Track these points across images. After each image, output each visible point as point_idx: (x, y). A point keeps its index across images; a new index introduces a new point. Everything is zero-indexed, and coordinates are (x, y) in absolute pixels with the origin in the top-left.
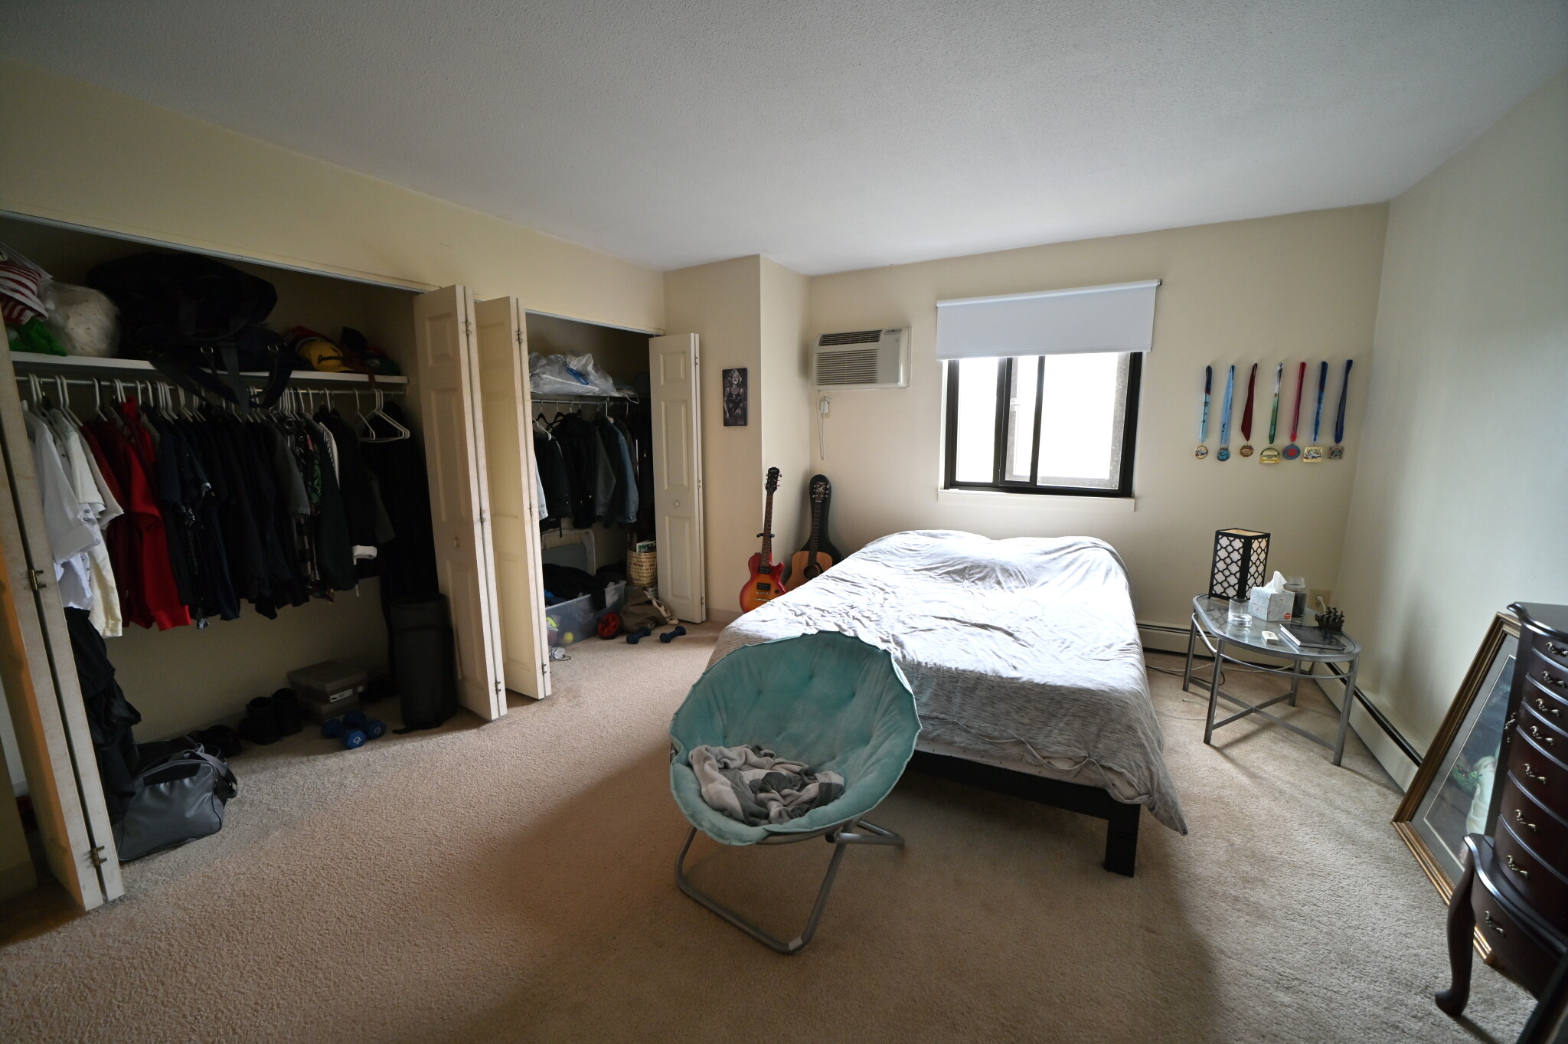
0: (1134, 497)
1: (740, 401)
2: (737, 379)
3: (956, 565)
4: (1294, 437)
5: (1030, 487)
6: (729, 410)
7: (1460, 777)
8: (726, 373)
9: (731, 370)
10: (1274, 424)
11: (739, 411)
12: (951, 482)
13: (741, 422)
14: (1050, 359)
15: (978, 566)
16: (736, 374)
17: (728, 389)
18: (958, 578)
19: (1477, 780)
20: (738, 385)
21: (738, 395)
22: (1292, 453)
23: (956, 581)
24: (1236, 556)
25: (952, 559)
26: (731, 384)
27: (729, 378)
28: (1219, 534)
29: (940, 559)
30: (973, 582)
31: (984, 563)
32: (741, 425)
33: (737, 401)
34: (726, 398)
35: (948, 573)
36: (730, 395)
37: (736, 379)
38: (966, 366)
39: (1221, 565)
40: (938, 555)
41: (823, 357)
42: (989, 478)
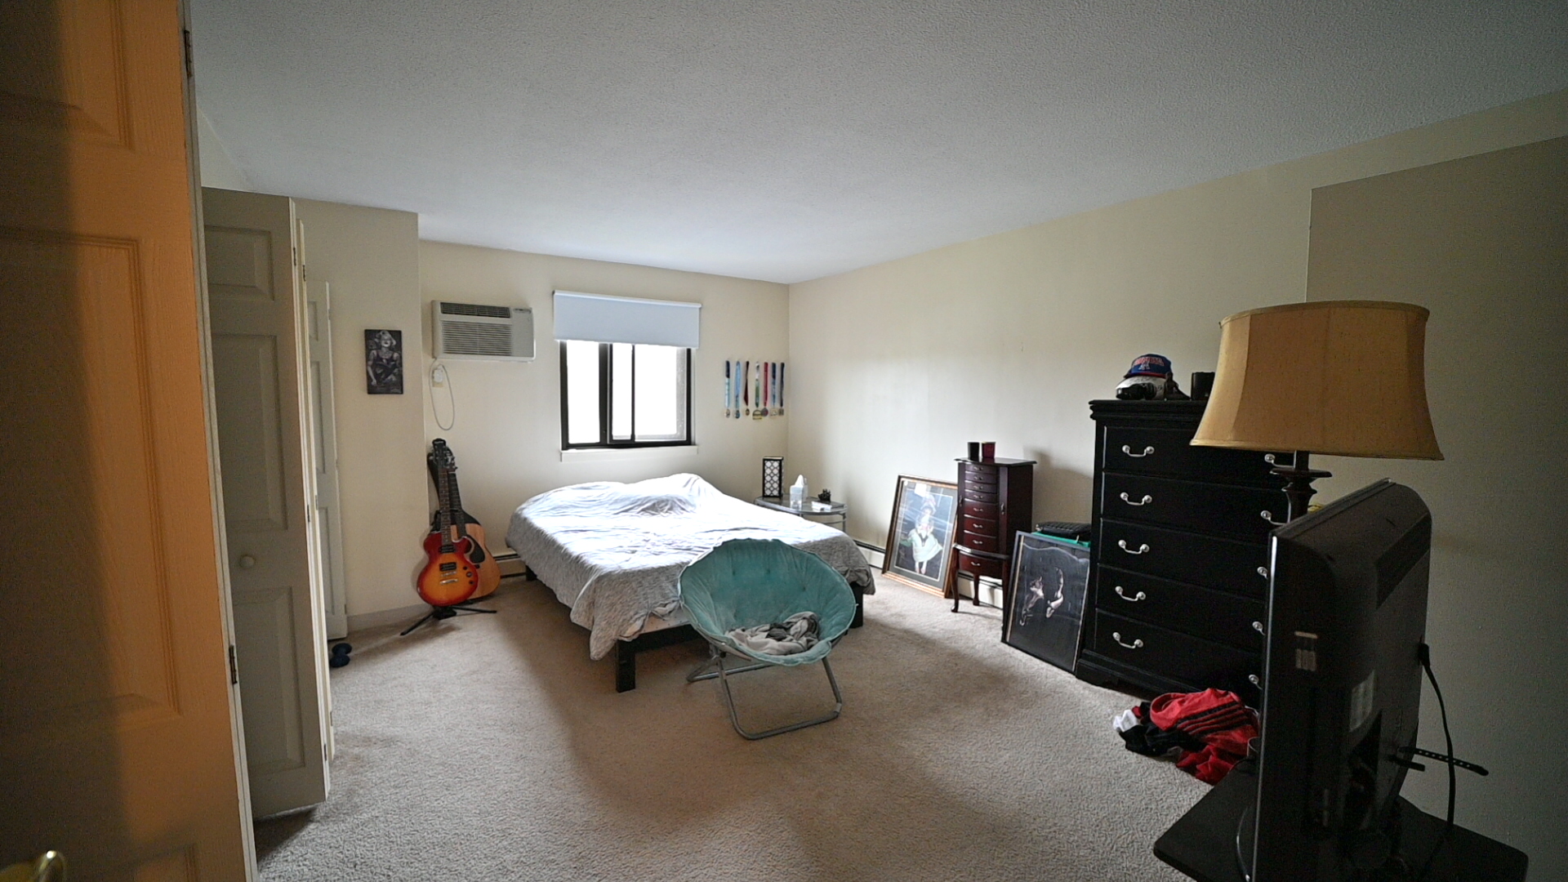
0: (694, 444)
1: (395, 366)
2: (389, 342)
3: (647, 503)
4: (765, 404)
5: (630, 444)
6: (377, 376)
7: (904, 543)
8: (371, 335)
9: (380, 331)
10: (757, 396)
11: (392, 377)
12: (566, 446)
13: (396, 390)
14: (637, 346)
15: (663, 501)
16: (387, 336)
17: (375, 352)
18: (653, 512)
19: (912, 540)
20: (390, 348)
21: (391, 359)
22: (765, 413)
23: (653, 514)
24: (776, 471)
25: (639, 500)
26: (379, 347)
27: (376, 340)
28: (764, 460)
29: (627, 502)
30: (667, 512)
31: (665, 498)
32: (397, 393)
33: (390, 366)
34: (370, 363)
35: (643, 510)
36: (379, 358)
37: (387, 342)
38: (573, 347)
39: (768, 478)
40: (622, 500)
41: (449, 326)
42: (596, 439)
